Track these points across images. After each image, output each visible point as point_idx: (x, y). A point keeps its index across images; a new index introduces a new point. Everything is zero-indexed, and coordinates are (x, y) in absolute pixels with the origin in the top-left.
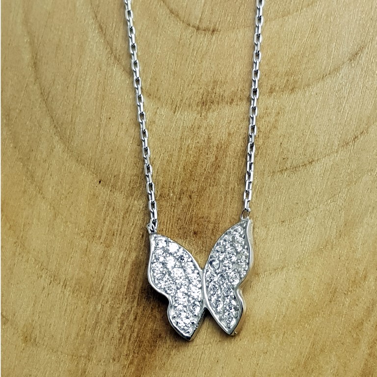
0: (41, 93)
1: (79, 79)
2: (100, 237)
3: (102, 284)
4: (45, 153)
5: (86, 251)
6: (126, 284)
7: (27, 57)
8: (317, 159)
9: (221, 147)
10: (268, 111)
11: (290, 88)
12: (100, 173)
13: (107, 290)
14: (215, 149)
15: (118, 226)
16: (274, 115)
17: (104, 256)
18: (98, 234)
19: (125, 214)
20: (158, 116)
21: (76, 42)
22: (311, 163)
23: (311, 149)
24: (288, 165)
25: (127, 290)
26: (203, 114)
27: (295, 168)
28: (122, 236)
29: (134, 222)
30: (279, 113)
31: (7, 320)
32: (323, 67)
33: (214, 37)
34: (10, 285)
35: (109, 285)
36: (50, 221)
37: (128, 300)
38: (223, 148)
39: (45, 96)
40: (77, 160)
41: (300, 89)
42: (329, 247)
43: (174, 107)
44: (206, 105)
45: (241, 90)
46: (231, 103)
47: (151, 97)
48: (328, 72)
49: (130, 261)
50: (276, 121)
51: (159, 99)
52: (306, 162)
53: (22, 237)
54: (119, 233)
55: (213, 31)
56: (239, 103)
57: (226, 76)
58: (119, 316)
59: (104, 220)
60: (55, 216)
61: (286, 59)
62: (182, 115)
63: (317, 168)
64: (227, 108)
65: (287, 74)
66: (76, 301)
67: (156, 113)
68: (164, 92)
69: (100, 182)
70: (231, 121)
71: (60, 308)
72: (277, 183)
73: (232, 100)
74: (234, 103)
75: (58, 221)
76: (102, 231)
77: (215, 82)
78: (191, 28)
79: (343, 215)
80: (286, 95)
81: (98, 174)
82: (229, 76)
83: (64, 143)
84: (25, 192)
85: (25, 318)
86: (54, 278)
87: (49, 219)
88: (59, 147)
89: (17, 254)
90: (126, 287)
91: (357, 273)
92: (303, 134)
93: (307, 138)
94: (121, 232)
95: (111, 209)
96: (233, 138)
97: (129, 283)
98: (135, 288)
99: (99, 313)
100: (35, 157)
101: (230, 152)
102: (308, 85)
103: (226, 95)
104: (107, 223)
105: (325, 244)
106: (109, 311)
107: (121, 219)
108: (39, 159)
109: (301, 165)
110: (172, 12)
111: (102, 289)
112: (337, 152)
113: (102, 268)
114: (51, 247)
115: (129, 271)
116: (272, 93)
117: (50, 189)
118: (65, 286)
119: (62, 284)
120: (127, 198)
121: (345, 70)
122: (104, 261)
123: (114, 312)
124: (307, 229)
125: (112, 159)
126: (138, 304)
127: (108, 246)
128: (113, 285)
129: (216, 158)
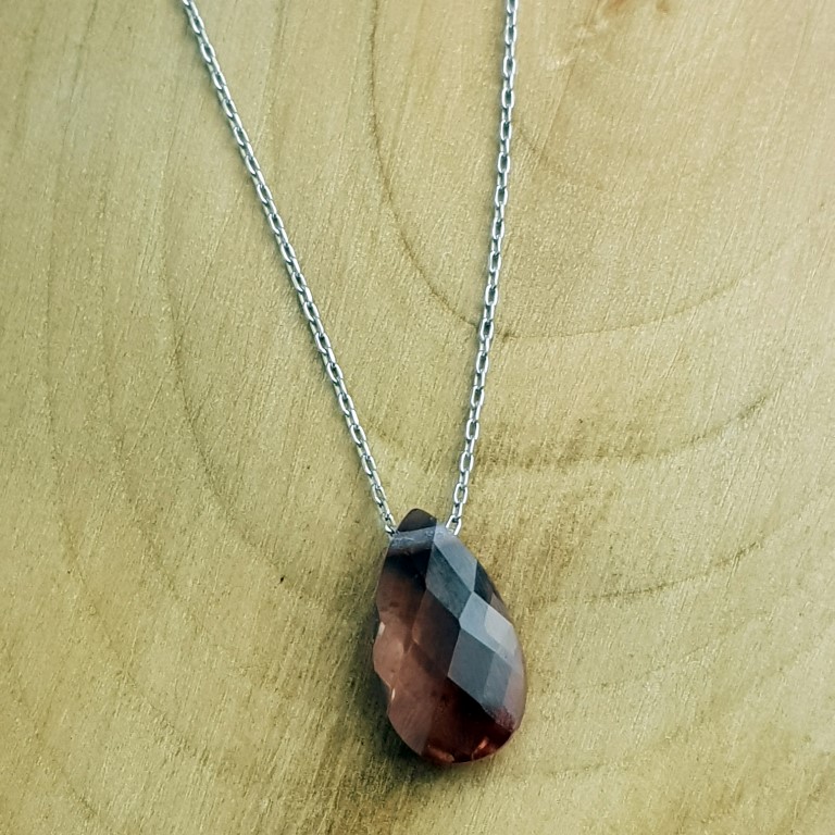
0: (186, 408)
1: (257, 390)
2: (276, 678)
3: (273, 764)
4: (184, 517)
5: (247, 702)
6: (317, 768)
7: (164, 339)
8: (671, 581)
9: (505, 542)
10: (593, 488)
11: (634, 451)
12: (283, 564)
13: (281, 774)
14: (494, 544)
15: (310, 662)
16: (602, 496)
17: (281, 713)
18: (271, 674)
19: (324, 641)
20: (395, 473)
21: (255, 322)
22: (660, 587)
23: (663, 563)
24: (621, 587)
25: (317, 779)
26: (477, 480)
27: (632, 595)
28: (315, 681)
29: (338, 657)
30: (611, 494)
31: (94, 812)
32: (695, 424)
33: (507, 347)
34: (103, 748)
35: (285, 766)
36: (185, 640)
37: (318, 795)
38: (508, 543)
39: (192, 414)
40: (244, 536)
41: (650, 455)
42: (682, 737)
43: (427, 460)
44: (484, 464)
45: (548, 446)
46: (528, 466)
47: (386, 438)
48: (702, 433)
49: (327, 726)
50: (605, 506)
51: (401, 444)
52: (653, 586)
53: (131, 665)
54: (310, 675)
55: (506, 335)
56: (542, 468)
57: (524, 417)
58: (300, 823)
59: (286, 648)
60: (195, 633)
61: (630, 401)
62: (439, 477)
63: (671, 598)
64: (521, 473)
65: (630, 427)
66: (222, 790)
67: (393, 467)
68: (410, 431)
69: (282, 579)
70: (526, 498)
71: (193, 799)
72: (600, 615)
73: (531, 461)
74: (534, 467)
75: (200, 641)
76: (279, 669)
77: (502, 424)
78: (466, 324)
79: (710, 685)
80: (625, 464)
81: (280, 565)
82: (529, 418)
83: (221, 503)
84: (142, 582)
85: (127, 812)
86: (186, 744)
87: (183, 637)
88: (212, 510)
89: (120, 694)
90: (315, 774)
91: (726, 788)
92: (651, 536)
93: (657, 543)
94: (314, 673)
95: (298, 631)
96: (528, 529)
97: (322, 766)
99: (263, 814)
100: (165, 522)
101: (520, 553)
102: (666, 451)
103: (520, 450)
104: (290, 655)
105: (674, 731)
106: (282, 813)
107: (316, 651)
108: (172, 526)
109: (643, 589)
110: (434, 292)
111: (272, 772)
112: (707, 574)
113: (276, 735)
114: (185, 687)
115: (324, 744)
116: (601, 457)
117: (190, 583)
118: (206, 760)
119: (199, 755)
120: (329, 614)
121: (731, 432)
122: (280, 722)
123: (290, 815)
124: (647, 702)
125: (307, 542)
126: (336, 805)
127: (289, 697)
128: (293, 767)
129: (496, 561)
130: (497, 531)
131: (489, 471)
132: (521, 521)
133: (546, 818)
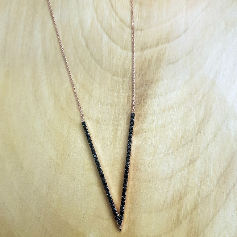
2: (116, 90)
5: (112, 95)
13: (121, 105)
14: (148, 61)
15: (121, 87)
17: (118, 96)
18: (115, 90)
19: (123, 83)
23: (177, 57)
25: (127, 104)
29: (126, 85)
37: (128, 107)
38: (150, 61)
46: (150, 48)
49: (126, 96)
54: (122, 89)
56: (153, 48)
58: (126, 112)
59: (116, 86)
64: (150, 50)
69: (113, 75)
86: (103, 104)
95: (118, 82)
96: (153, 58)
97: (127, 102)
98: (129, 103)
106: (122, 111)
107: (122, 85)
113: (118, 99)
115: (127, 98)
120: (123, 78)
123: (124, 111)
127: (119, 93)
128: (122, 103)
129: (149, 64)
130: (148, 59)
131: (144, 50)
132: (151, 57)
133: (168, 100)
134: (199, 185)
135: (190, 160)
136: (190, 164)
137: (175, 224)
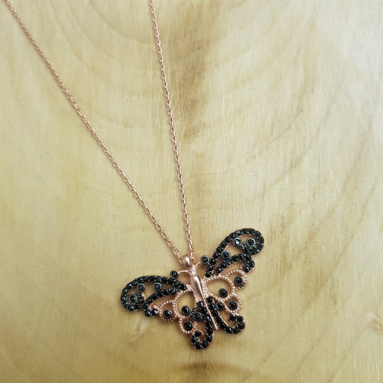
134: (312, 198)
135: (292, 161)
136: (291, 166)
137: (280, 270)
